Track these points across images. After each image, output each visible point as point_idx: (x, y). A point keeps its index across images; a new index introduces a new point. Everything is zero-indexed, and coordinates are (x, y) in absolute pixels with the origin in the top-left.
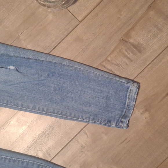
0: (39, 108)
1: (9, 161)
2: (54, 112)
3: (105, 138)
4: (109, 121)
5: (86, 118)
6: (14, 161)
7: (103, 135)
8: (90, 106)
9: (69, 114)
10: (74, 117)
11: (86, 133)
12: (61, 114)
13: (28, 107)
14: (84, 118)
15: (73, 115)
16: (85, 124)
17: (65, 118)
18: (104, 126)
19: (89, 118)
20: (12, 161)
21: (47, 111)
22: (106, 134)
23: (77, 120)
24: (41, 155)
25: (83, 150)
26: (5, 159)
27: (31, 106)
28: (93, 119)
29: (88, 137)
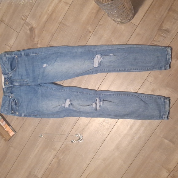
0: (127, 69)
1: (119, 95)
2: (134, 70)
3: (160, 76)
4: (161, 68)
5: (149, 69)
6: (121, 95)
7: (159, 75)
8: (150, 63)
9: (141, 69)
10: (144, 70)
11: (151, 76)
12: (138, 70)
13: (122, 70)
14: (148, 69)
15: (143, 69)
16: (150, 71)
17: (140, 71)
18: (159, 71)
19: (151, 68)
20: (120, 95)
21: (131, 70)
22: (160, 74)
23: (146, 71)
24: (132, 91)
25: (151, 84)
26: (117, 95)
27: (123, 69)
28: (153, 68)
29: (152, 78)
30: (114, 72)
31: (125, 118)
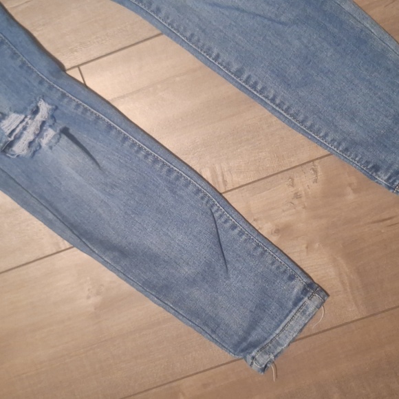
0: (249, 77)
1: (146, 156)
2: (273, 100)
3: (351, 197)
4: (376, 168)
5: (333, 140)
6: (156, 161)
7: (349, 190)
8: (352, 120)
9: (301, 117)
10: (310, 128)
11: (316, 172)
12: (287, 111)
13: (228, 66)
14: (329, 139)
15: (308, 124)
16: (324, 152)
17: (290, 123)
18: (361, 175)
19: (339, 144)
20: (150, 159)
21: (261, 92)
22: (355, 191)
23: (313, 139)
25: (296, 202)
26: (140, 148)
27: (235, 67)
28: (347, 148)
29: (316, 181)
30: (189, 49)
31: (105, 263)
